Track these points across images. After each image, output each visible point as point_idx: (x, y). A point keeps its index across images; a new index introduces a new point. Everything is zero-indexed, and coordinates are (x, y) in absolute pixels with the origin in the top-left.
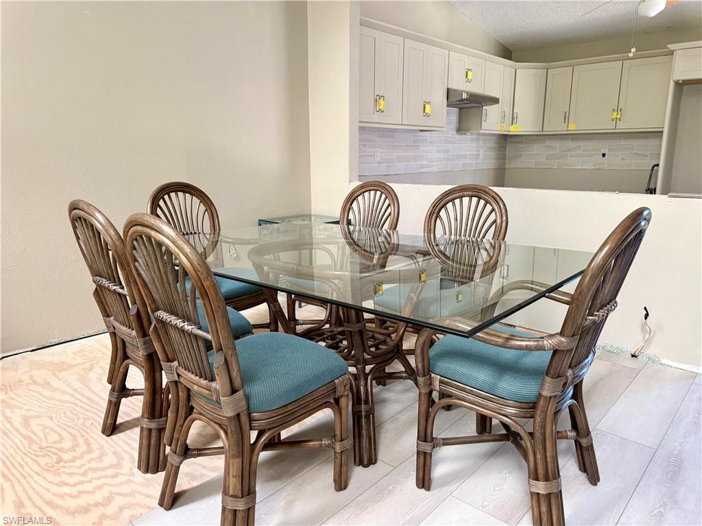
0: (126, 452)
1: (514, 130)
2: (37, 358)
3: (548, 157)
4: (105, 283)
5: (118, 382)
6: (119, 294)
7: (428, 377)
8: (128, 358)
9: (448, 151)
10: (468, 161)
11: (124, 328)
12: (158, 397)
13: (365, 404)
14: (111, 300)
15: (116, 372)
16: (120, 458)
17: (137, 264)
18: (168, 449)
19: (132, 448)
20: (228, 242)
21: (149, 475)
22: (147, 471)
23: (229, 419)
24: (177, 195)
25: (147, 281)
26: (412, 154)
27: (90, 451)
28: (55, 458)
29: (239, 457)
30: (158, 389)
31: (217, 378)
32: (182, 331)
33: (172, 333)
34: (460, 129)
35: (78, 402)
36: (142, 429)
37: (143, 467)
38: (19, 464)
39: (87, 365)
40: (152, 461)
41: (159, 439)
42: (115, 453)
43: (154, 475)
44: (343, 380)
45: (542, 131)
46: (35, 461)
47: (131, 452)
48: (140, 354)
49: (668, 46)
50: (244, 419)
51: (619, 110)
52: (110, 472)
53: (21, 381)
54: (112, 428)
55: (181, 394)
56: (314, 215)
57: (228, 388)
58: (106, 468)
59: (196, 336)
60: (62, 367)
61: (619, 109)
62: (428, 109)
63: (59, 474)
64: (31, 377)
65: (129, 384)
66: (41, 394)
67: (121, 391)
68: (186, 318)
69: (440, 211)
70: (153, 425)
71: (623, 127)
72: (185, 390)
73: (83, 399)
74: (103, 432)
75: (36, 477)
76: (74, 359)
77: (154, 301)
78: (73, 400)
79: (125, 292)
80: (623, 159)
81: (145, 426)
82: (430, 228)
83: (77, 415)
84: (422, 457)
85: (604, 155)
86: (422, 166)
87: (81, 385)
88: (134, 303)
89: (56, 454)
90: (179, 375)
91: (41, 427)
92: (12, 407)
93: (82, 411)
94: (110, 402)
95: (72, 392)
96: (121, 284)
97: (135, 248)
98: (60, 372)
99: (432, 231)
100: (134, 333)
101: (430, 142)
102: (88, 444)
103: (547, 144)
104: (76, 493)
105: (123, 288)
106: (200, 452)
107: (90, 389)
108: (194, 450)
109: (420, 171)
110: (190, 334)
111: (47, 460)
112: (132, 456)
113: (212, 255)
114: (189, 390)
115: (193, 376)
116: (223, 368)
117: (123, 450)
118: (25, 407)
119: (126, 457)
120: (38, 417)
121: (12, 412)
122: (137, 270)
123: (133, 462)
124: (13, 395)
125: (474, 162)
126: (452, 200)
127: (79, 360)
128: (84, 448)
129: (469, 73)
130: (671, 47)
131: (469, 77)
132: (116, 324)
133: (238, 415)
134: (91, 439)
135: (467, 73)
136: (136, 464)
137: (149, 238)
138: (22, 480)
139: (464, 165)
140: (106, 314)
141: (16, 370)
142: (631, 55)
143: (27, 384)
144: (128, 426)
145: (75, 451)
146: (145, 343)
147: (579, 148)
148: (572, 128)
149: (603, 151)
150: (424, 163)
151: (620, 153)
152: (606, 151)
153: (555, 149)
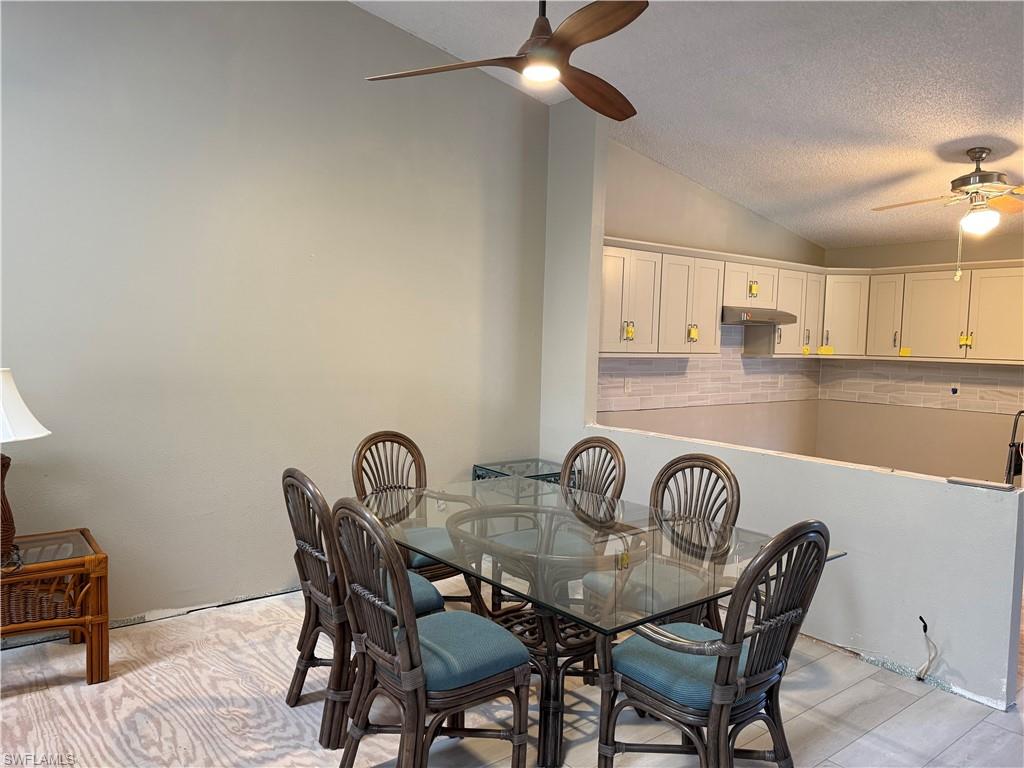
0: (308, 725)
1: (826, 352)
2: (223, 615)
3: (878, 389)
4: (308, 548)
5: (307, 650)
6: (320, 560)
7: (610, 675)
8: (320, 625)
9: (729, 378)
10: (759, 391)
11: (319, 594)
12: (345, 669)
13: (554, 700)
14: (310, 565)
15: (306, 639)
16: (303, 731)
17: (341, 538)
18: (350, 721)
19: (315, 722)
20: (433, 497)
21: (329, 751)
22: (327, 746)
23: (408, 693)
24: (384, 446)
25: (348, 554)
27: (274, 720)
28: (241, 723)
29: (413, 731)
30: (346, 660)
31: (398, 652)
32: (373, 604)
33: (365, 606)
34: (748, 351)
35: (263, 668)
36: (327, 700)
37: (325, 741)
38: (208, 724)
39: (274, 628)
40: (332, 736)
41: (343, 712)
42: (298, 725)
43: (334, 752)
44: (523, 670)
45: (867, 355)
46: (222, 723)
47: (315, 726)
48: (333, 622)
50: (421, 695)
52: (292, 742)
53: (207, 640)
54: (296, 698)
55: (367, 666)
56: (542, 461)
57: (407, 663)
58: (288, 739)
59: (385, 611)
60: (247, 628)
61: (969, 333)
62: (694, 334)
63: (245, 739)
64: (217, 636)
65: (318, 654)
66: (228, 656)
67: (308, 660)
68: (377, 594)
69: (668, 480)
70: (338, 698)
72: (371, 662)
73: (269, 665)
74: (288, 702)
75: (224, 740)
76: (260, 619)
77: (351, 573)
78: (258, 665)
79: (326, 558)
81: (330, 698)
82: (657, 500)
83: (262, 681)
84: (603, 761)
85: (955, 391)
86: (691, 399)
87: (266, 650)
88: (333, 571)
89: (243, 719)
90: (367, 647)
91: (228, 691)
92: (200, 667)
93: (268, 678)
94: (297, 669)
95: (257, 657)
96: (322, 551)
97: (340, 525)
98: (246, 633)
99: (659, 504)
100: (329, 599)
102: (273, 713)
103: (874, 371)
104: (260, 759)
105: (324, 555)
106: (380, 729)
107: (275, 655)
108: (376, 726)
109: (687, 405)
110: (380, 609)
111: (234, 724)
112: (314, 730)
113: (414, 512)
114: (374, 663)
115: (379, 649)
116: (405, 644)
117: (305, 722)
118: (213, 668)
119: (309, 730)
120: (224, 679)
121: (201, 672)
122: (340, 544)
123: (315, 736)
124: (200, 654)
125: (769, 391)
126: (683, 469)
127: (265, 622)
128: (269, 716)
129: (754, 287)
131: (754, 291)
132: (313, 589)
133: (416, 691)
134: (275, 708)
135: (751, 287)
136: (318, 738)
137: (354, 521)
138: (211, 740)
139: (754, 395)
140: (304, 577)
141: (203, 626)
143: (215, 643)
144: (313, 698)
145: (259, 718)
146: (338, 612)
147: (919, 379)
148: (906, 353)
149: (953, 386)
150: (694, 394)
151: (978, 390)
152: (957, 386)
153: (887, 378)
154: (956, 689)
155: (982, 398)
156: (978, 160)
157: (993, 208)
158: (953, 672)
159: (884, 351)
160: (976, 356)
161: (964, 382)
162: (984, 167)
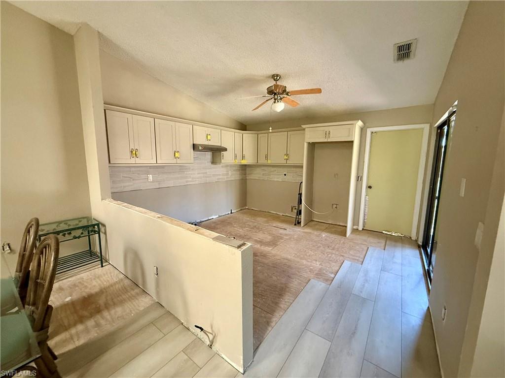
1: (244, 162)
3: (263, 174)
9: (206, 173)
10: (221, 177)
26: (179, 176)
34: (213, 162)
45: (257, 163)
49: (302, 126)
51: (287, 155)
62: (177, 155)
71: (290, 162)
80: (293, 177)
85: (285, 175)
86: (187, 182)
101: (192, 169)
109: (186, 184)
125: (225, 177)
129: (209, 136)
130: (304, 126)
131: (209, 138)
135: (207, 136)
139: (218, 179)
142: (271, 131)
147: (275, 171)
148: (269, 162)
150: (189, 179)
151: (292, 174)
152: (286, 173)
153: (266, 171)
156: (276, 80)
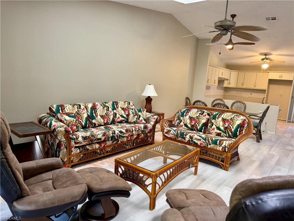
1: (230, 86)
3: (237, 93)
45: (236, 87)
129: (223, 73)
147: (245, 92)
148: (244, 87)
149: (251, 93)
150: (210, 93)
151: (255, 94)
152: (252, 93)
153: (239, 91)
154: (268, 132)
155: (256, 95)
156: (266, 56)
157: (268, 64)
158: (268, 130)
159: (240, 86)
160: (257, 88)
161: (253, 92)
162: (267, 57)
